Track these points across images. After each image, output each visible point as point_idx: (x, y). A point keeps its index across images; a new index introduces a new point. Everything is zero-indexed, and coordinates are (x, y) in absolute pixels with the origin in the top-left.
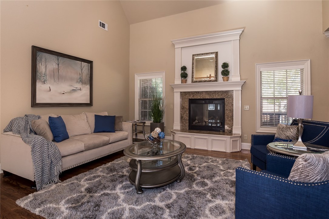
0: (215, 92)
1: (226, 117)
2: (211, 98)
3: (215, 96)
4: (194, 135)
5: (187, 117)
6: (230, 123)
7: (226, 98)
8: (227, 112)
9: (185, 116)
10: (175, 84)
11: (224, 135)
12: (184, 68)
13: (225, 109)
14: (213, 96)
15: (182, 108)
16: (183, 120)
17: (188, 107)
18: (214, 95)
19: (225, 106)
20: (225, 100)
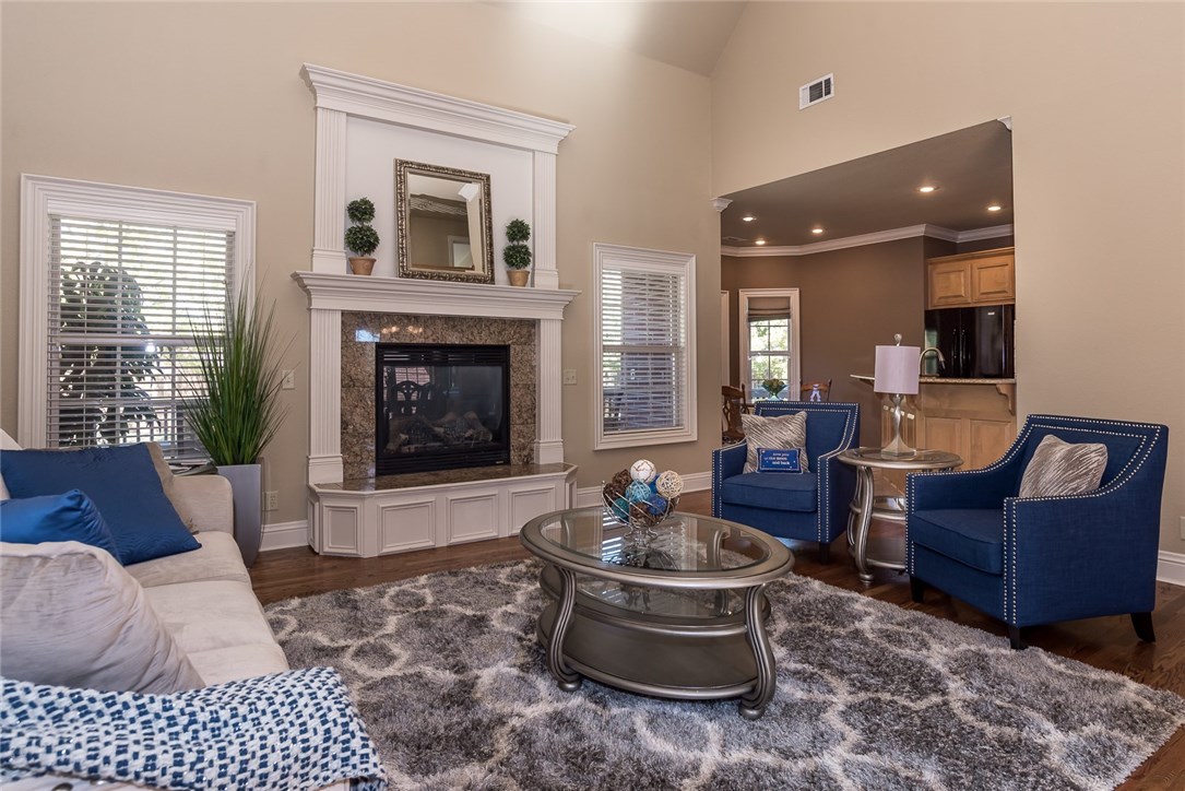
0: (480, 319)
1: (514, 411)
2: (465, 341)
3: (478, 338)
4: (447, 489)
5: (369, 420)
6: (526, 430)
7: (513, 343)
8: (516, 394)
9: (357, 419)
10: (315, 271)
11: (509, 475)
12: (361, 211)
13: (512, 383)
14: (472, 334)
15: (348, 383)
16: (351, 440)
17: (373, 378)
18: (476, 332)
19: (512, 373)
20: (512, 352)
